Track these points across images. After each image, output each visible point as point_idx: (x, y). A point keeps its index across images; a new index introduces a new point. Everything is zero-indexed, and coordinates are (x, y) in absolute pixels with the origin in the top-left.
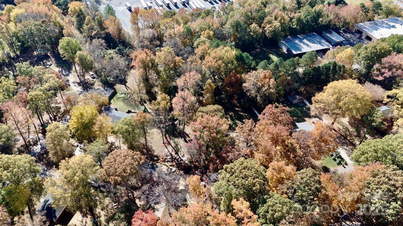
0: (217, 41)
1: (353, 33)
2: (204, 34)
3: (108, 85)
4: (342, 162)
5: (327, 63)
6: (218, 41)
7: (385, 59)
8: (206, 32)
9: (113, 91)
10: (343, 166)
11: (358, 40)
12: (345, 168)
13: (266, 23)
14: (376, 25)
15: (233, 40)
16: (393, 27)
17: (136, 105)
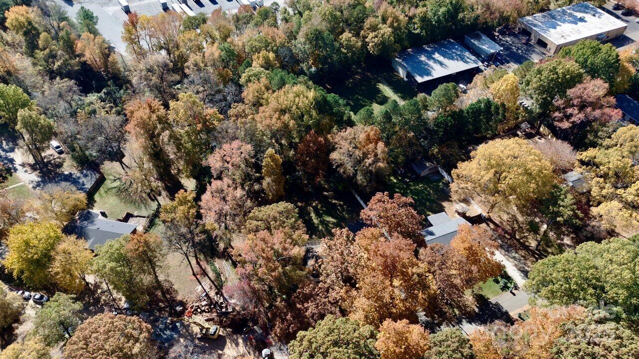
0: (281, 73)
1: (515, 35)
2: (258, 58)
3: (88, 164)
4: (509, 285)
5: (475, 101)
6: (283, 73)
7: (573, 90)
8: (260, 54)
9: (98, 175)
10: (511, 292)
11: (525, 47)
12: (514, 294)
13: (368, 29)
14: (553, 17)
15: (313, 64)
16: (582, 20)
17: (142, 200)
